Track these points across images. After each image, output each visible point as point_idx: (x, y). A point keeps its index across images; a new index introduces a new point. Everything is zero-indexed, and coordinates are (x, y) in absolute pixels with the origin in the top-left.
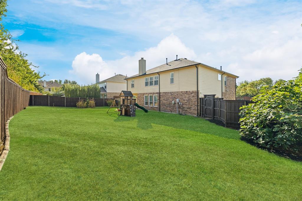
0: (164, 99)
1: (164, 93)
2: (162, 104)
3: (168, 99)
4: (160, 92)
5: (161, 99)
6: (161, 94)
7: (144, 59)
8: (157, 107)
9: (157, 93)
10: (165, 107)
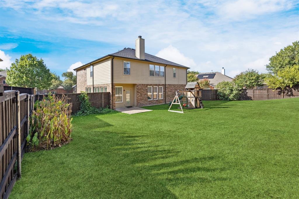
0: (169, 91)
1: (169, 85)
2: (167, 95)
3: (172, 90)
4: (166, 84)
5: (167, 91)
6: (167, 86)
7: (142, 38)
8: (163, 100)
9: (163, 85)
10: (169, 98)
